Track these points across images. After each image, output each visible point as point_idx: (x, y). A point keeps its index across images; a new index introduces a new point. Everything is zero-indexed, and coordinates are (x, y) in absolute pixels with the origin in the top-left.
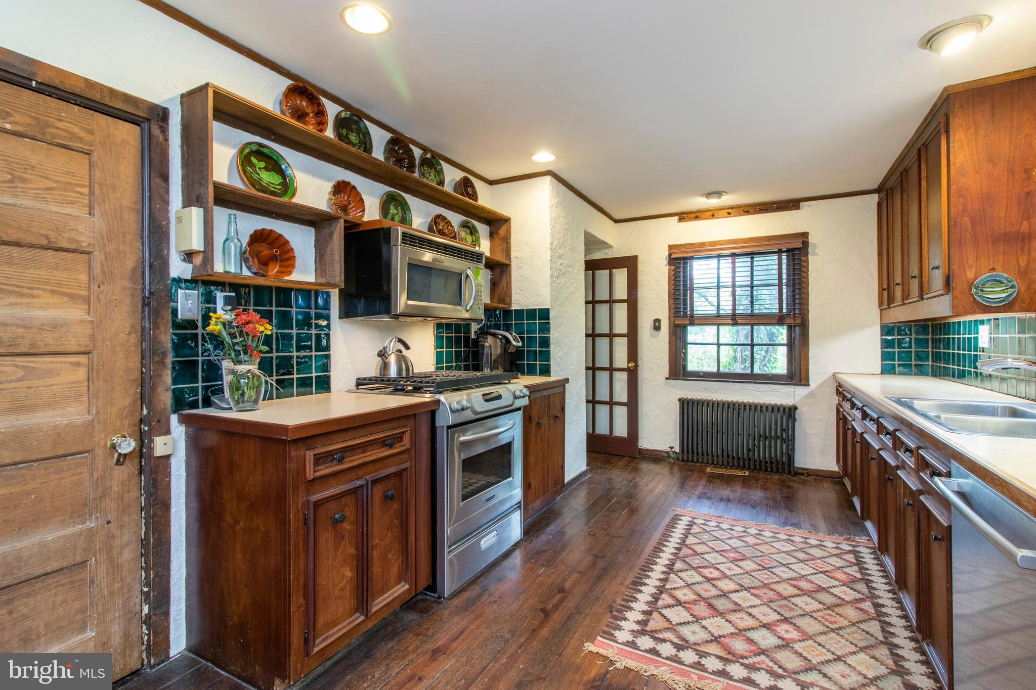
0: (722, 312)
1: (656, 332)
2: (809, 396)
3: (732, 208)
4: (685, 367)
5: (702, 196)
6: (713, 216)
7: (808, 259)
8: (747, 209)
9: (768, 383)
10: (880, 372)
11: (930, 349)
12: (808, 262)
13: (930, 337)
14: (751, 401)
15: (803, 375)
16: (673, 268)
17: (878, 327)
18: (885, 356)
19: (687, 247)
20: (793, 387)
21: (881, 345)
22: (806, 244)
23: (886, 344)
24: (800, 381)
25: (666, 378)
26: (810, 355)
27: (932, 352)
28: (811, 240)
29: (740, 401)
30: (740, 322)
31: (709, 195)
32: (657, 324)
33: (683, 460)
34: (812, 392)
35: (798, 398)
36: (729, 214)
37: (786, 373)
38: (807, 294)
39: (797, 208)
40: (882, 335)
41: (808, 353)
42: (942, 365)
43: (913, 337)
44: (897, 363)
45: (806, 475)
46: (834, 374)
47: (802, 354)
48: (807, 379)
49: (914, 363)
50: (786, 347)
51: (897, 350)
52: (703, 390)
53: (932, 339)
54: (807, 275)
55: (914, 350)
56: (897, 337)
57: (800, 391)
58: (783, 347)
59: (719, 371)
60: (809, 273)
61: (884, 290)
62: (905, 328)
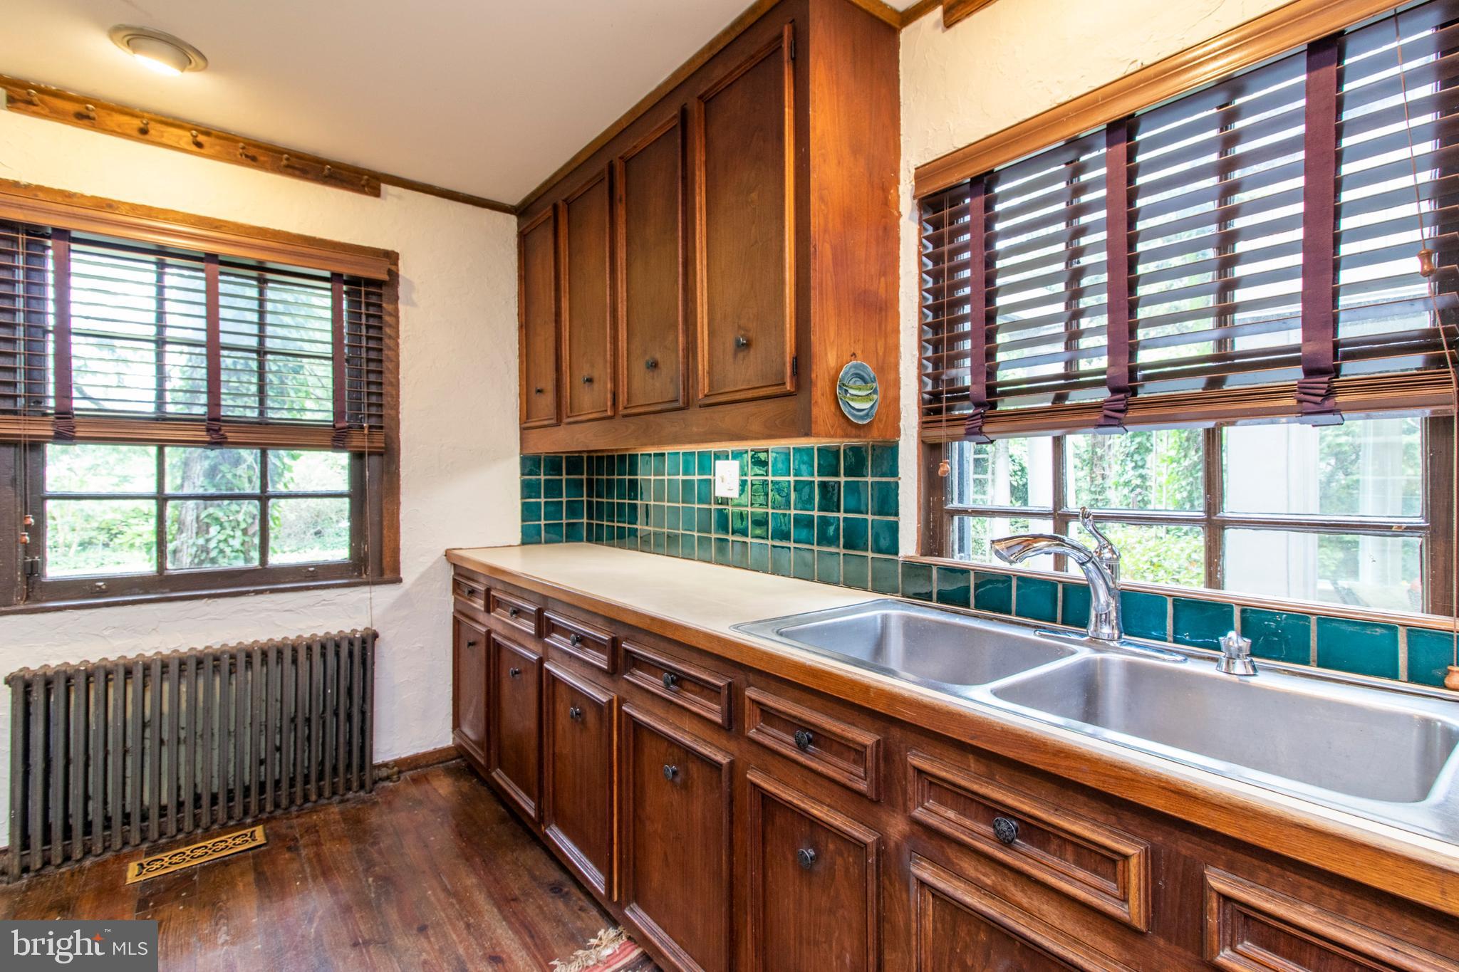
2: (400, 605)
3: (207, 133)
4: (35, 569)
6: (144, 131)
7: (397, 310)
8: (252, 151)
9: (308, 588)
10: (518, 541)
11: (585, 498)
13: (585, 477)
14: (263, 639)
15: (387, 560)
17: (518, 460)
18: (528, 512)
19: (43, 196)
20: (366, 589)
21: (522, 493)
22: (394, 276)
23: (528, 489)
24: (382, 573)
26: (401, 516)
27: (590, 503)
28: (404, 270)
29: (233, 643)
30: (231, 437)
31: (136, 37)
34: (406, 594)
35: (378, 611)
36: (199, 145)
37: (347, 561)
38: (396, 385)
39: (376, 193)
40: (523, 474)
41: (398, 514)
42: (616, 524)
43: (564, 477)
44: (543, 522)
45: (395, 777)
46: (447, 551)
47: (385, 515)
48: (396, 568)
49: (564, 521)
50: (347, 500)
51: (542, 500)
52: (106, 633)
53: (590, 482)
54: (397, 345)
55: (564, 499)
56: (543, 477)
57: (383, 595)
58: (340, 500)
59: (166, 573)
60: (401, 341)
61: (539, 391)
62: (553, 463)
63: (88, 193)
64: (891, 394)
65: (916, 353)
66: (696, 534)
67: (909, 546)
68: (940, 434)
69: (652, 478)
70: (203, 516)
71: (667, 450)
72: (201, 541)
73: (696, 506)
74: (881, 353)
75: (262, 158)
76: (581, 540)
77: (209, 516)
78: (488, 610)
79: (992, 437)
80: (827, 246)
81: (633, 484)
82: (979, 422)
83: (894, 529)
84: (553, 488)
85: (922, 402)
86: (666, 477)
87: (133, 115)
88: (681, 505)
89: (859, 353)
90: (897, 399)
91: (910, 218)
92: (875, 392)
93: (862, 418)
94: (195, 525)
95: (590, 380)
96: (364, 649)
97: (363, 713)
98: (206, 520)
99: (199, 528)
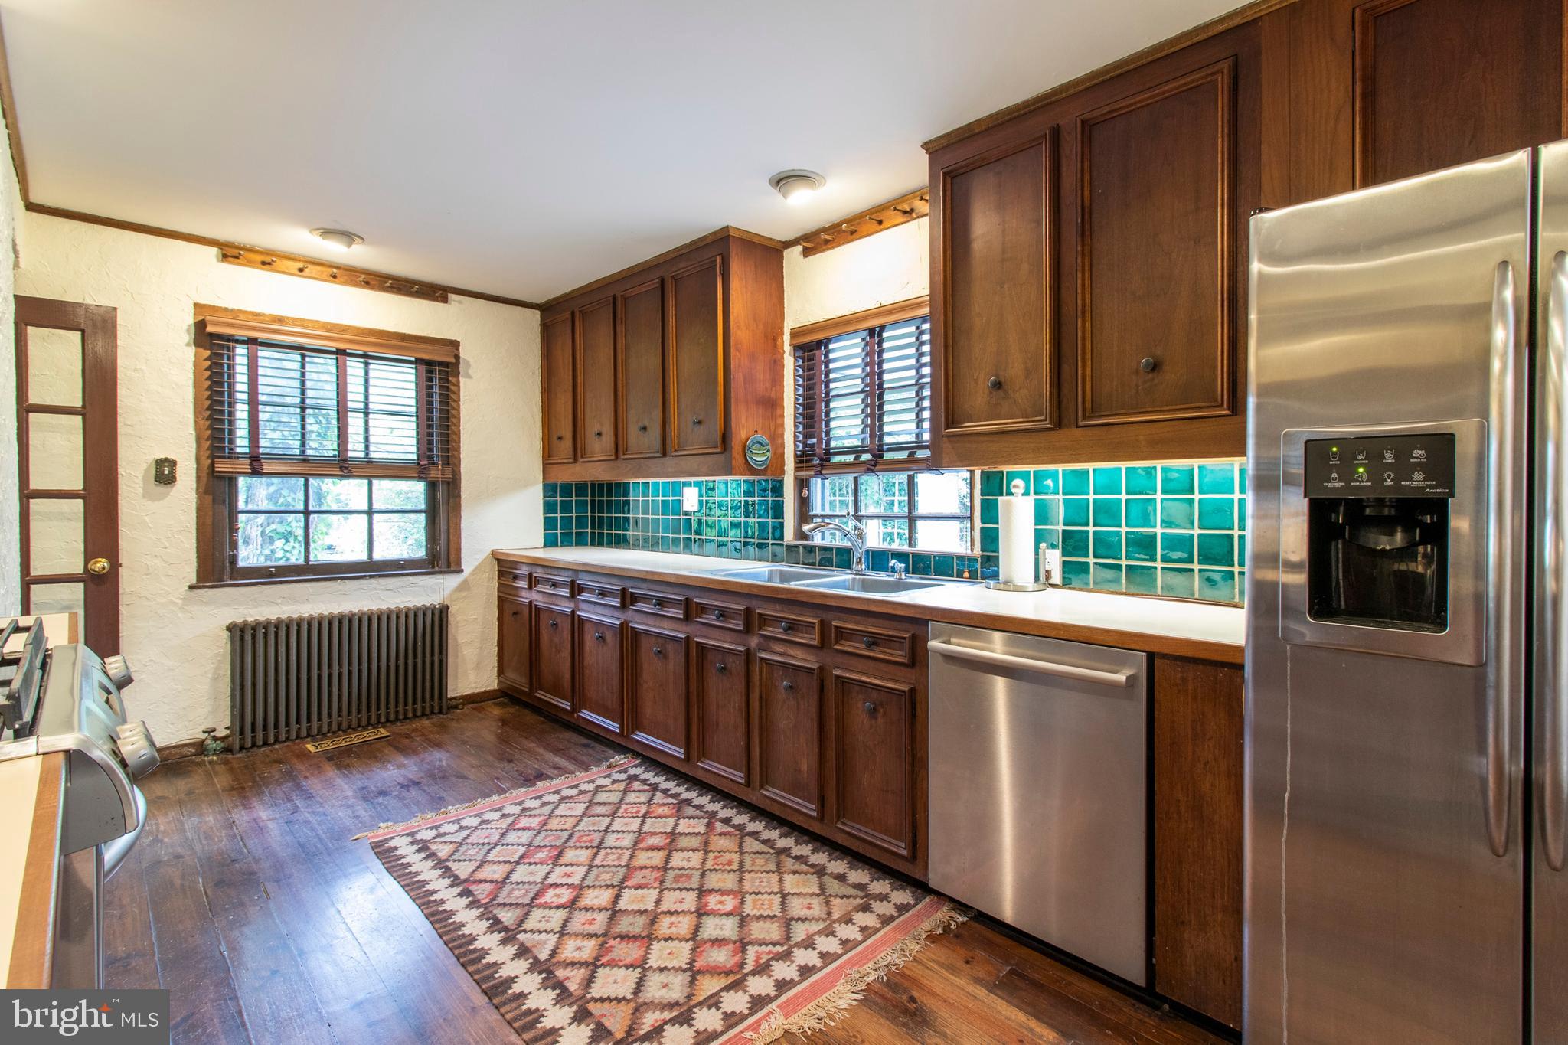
0: (309, 452)
1: (162, 489)
2: (461, 588)
3: (341, 268)
4: (233, 559)
5: (312, 230)
6: (300, 270)
7: (458, 382)
8: (369, 279)
9: (398, 575)
10: (542, 545)
11: (589, 514)
12: (459, 387)
13: (589, 498)
15: (452, 557)
16: (208, 353)
17: (541, 486)
18: (549, 524)
19: (242, 316)
20: (441, 576)
21: (544, 509)
22: (456, 358)
23: (549, 507)
24: (449, 566)
25: (191, 587)
26: (462, 526)
27: (593, 518)
28: (463, 353)
30: (355, 471)
31: (328, 233)
32: (164, 473)
33: (242, 748)
34: (465, 581)
35: (447, 592)
36: (334, 277)
37: (424, 557)
38: (458, 434)
39: (445, 300)
40: (545, 496)
41: (460, 524)
42: (613, 532)
43: (574, 498)
44: (559, 531)
45: (460, 707)
46: (493, 551)
47: (451, 525)
48: (459, 563)
49: (574, 531)
50: (423, 515)
51: (559, 515)
52: (280, 601)
53: (593, 502)
54: (459, 406)
55: (574, 515)
56: (559, 499)
57: (452, 581)
58: (418, 515)
59: (310, 563)
60: (461, 403)
61: (560, 438)
62: (566, 490)
63: (267, 312)
64: (779, 451)
65: (793, 429)
66: (671, 536)
67: (789, 537)
68: (803, 474)
69: (641, 499)
70: (268, 530)
71: (650, 480)
72: (267, 552)
73: (671, 517)
74: (773, 430)
75: (372, 282)
76: (586, 545)
77: (272, 531)
78: (530, 588)
79: (827, 476)
80: (741, 374)
81: (627, 503)
82: (819, 469)
83: (782, 525)
84: (566, 507)
85: (796, 456)
86: (650, 498)
87: (295, 260)
88: (660, 517)
89: (759, 430)
90: (783, 454)
91: (790, 354)
92: (768, 451)
93: (760, 465)
94: (260, 539)
95: (600, 434)
96: (441, 617)
97: (441, 661)
98: (270, 534)
99: (263, 540)
